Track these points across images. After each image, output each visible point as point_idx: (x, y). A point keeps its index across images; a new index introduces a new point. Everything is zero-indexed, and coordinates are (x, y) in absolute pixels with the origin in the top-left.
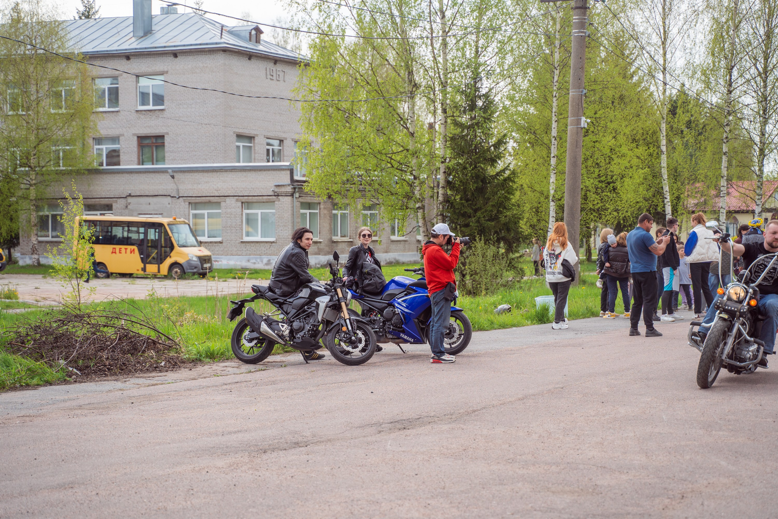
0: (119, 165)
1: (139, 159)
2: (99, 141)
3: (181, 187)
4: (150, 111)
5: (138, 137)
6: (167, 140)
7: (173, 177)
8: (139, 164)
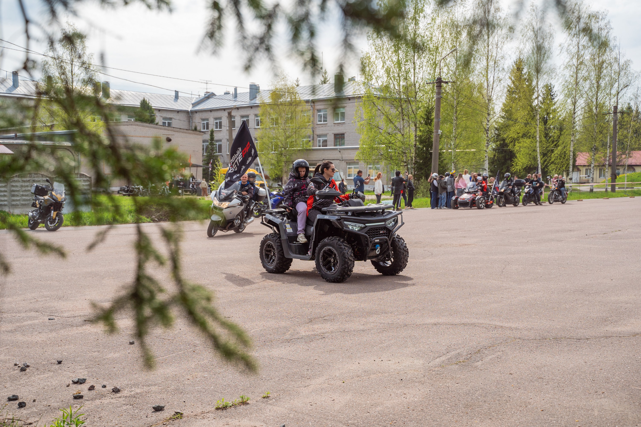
0: (327, 146)
1: (334, 144)
2: (319, 136)
3: (343, 156)
4: (339, 123)
5: (334, 134)
6: (345, 135)
7: (340, 152)
8: (334, 146)
